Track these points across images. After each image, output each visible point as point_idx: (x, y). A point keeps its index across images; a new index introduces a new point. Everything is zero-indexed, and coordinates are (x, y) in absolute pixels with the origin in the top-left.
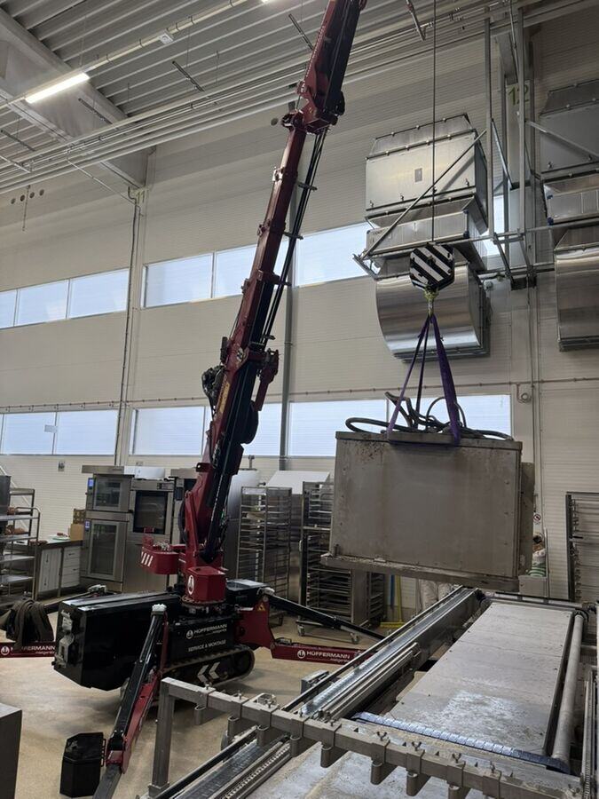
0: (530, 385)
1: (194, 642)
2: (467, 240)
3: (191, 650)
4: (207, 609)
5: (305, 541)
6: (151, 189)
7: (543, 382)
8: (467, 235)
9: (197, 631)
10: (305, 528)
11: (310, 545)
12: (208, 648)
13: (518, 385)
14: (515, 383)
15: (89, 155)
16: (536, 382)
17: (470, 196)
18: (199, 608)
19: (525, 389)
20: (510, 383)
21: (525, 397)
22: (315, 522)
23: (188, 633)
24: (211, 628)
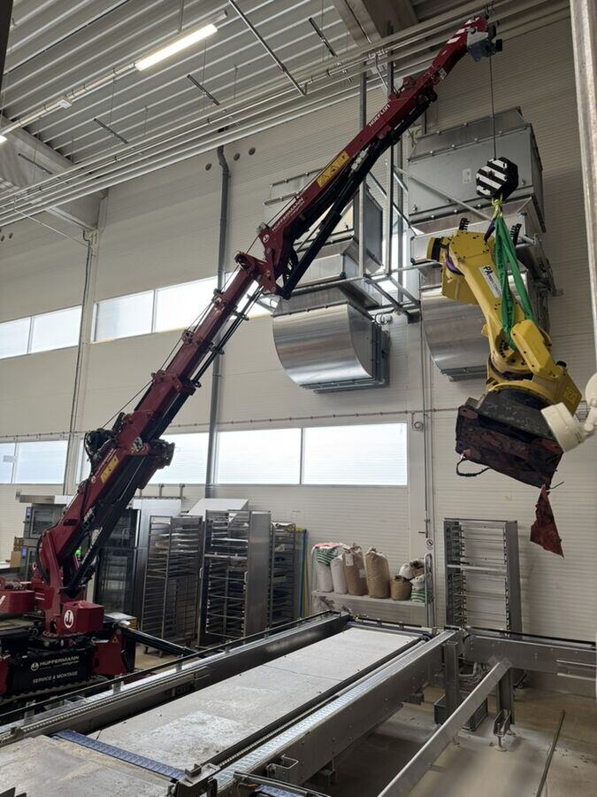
0: (422, 414)
1: (40, 673)
2: (343, 281)
3: (35, 681)
4: (62, 642)
5: (206, 568)
6: (103, 231)
7: (435, 410)
8: (343, 276)
9: (44, 663)
10: (206, 555)
11: (211, 573)
12: (57, 679)
13: (413, 414)
14: (410, 412)
15: (38, 203)
16: (427, 411)
17: (349, 238)
18: (52, 641)
19: (419, 417)
20: (406, 412)
21: (417, 425)
22: (215, 549)
23: (33, 666)
24: (60, 660)
